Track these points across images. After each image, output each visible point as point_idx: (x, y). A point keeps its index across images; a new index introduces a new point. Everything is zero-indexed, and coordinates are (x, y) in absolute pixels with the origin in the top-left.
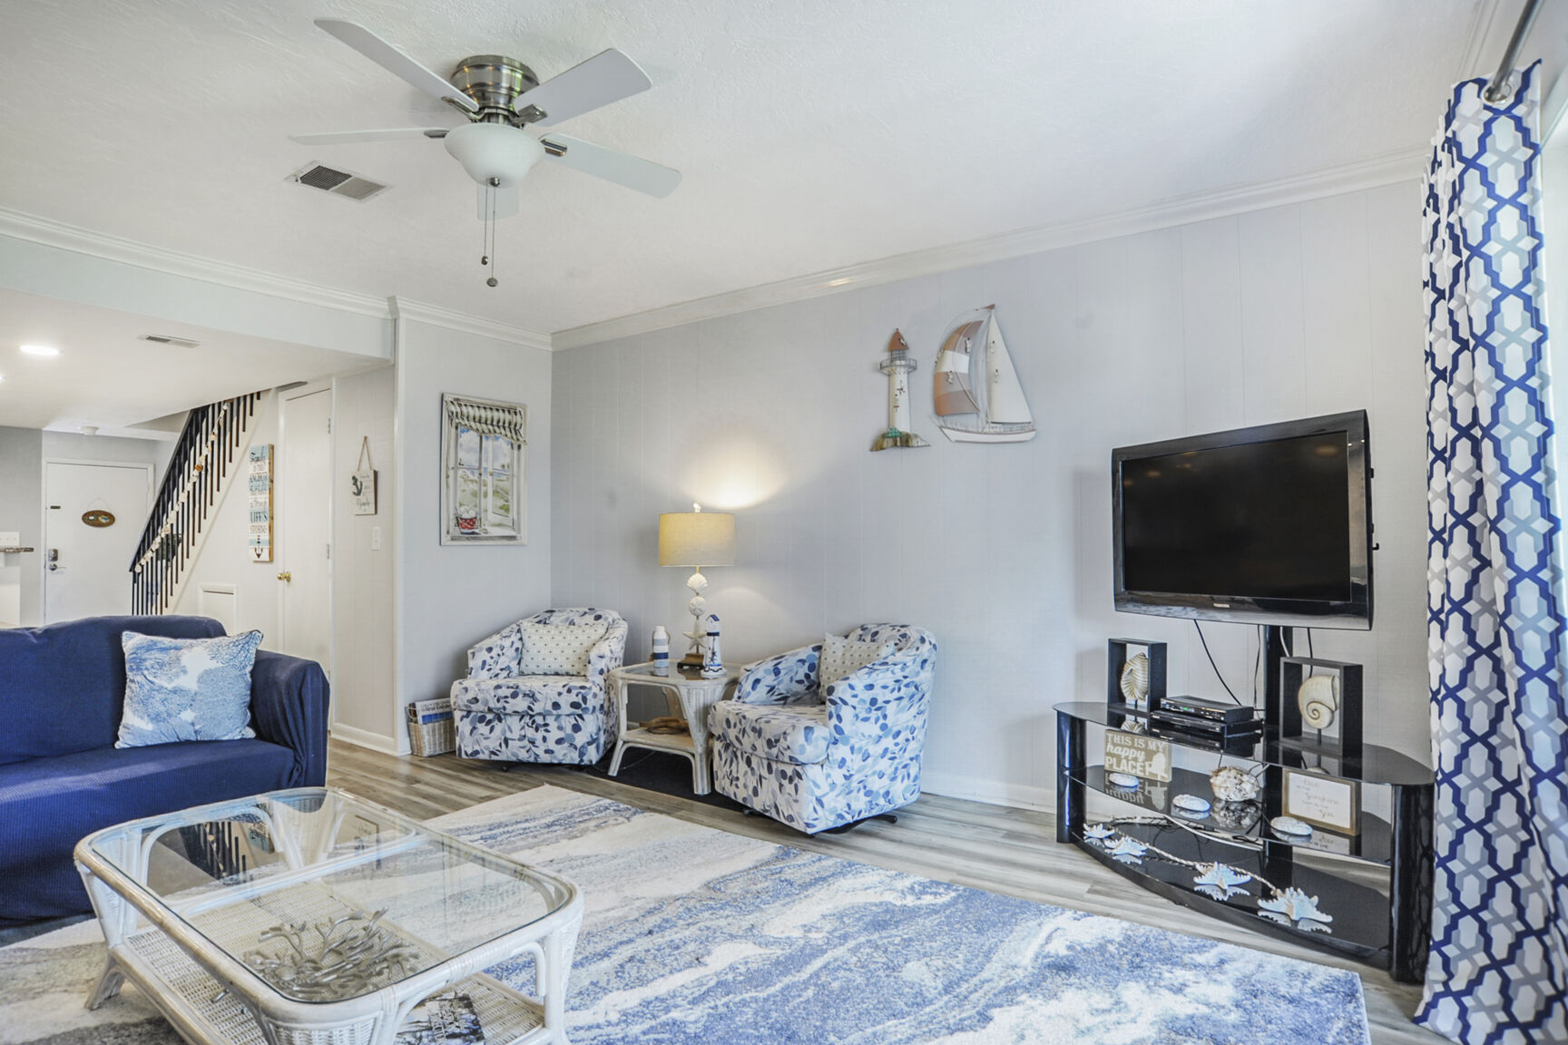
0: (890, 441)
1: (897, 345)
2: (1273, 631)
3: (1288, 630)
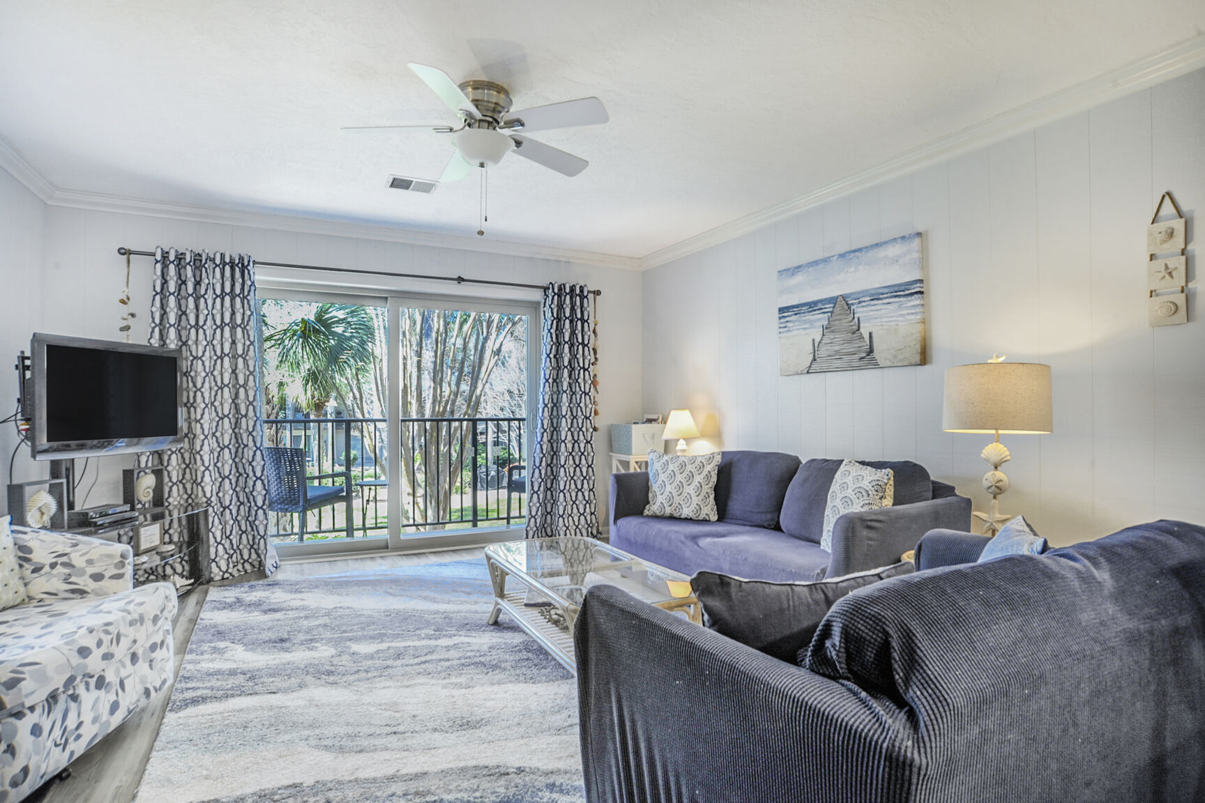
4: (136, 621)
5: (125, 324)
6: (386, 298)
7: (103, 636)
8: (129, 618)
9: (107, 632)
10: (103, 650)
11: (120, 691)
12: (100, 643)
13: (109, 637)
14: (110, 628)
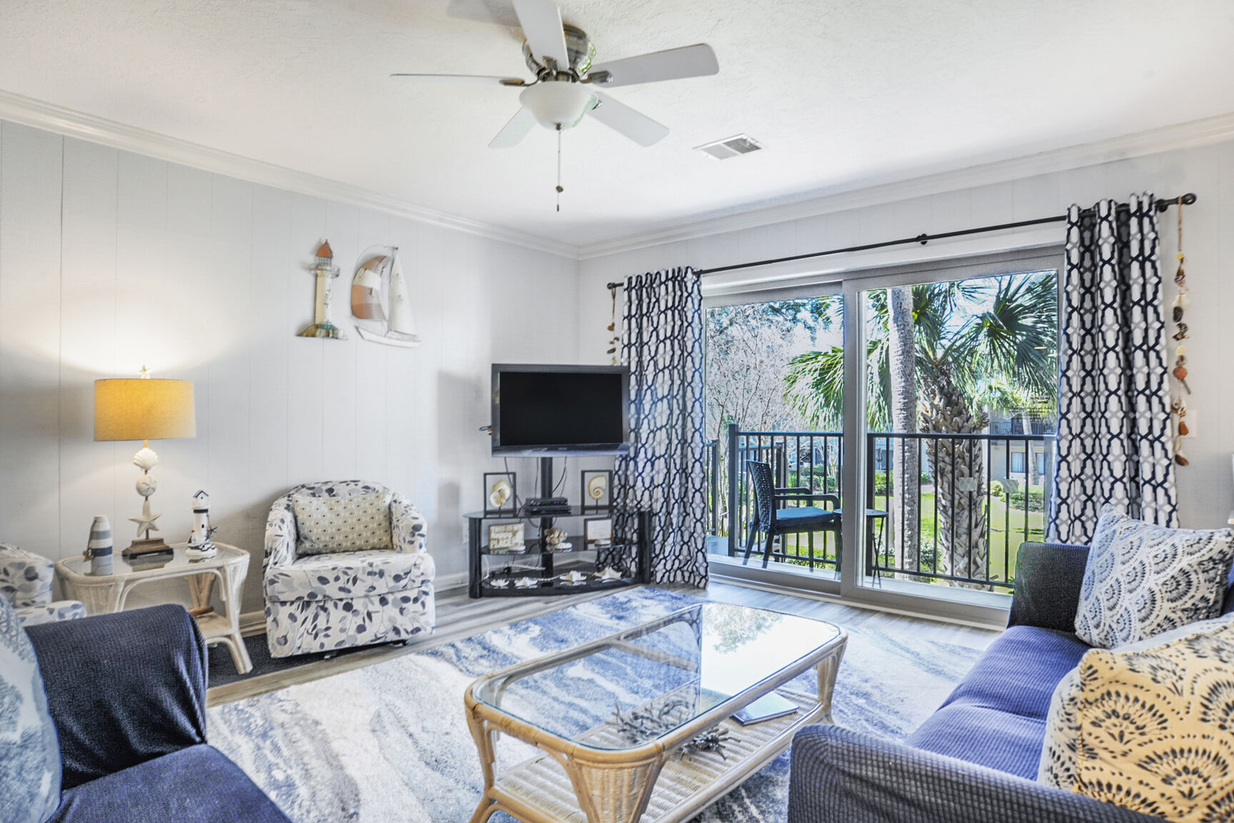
0: (324, 332)
1: (324, 252)
2: (544, 460)
3: (551, 459)
4: (375, 574)
5: (611, 347)
6: (840, 283)
7: (341, 575)
8: (370, 569)
9: (346, 573)
10: (341, 583)
11: (367, 619)
12: (337, 579)
13: (347, 577)
14: (349, 572)
